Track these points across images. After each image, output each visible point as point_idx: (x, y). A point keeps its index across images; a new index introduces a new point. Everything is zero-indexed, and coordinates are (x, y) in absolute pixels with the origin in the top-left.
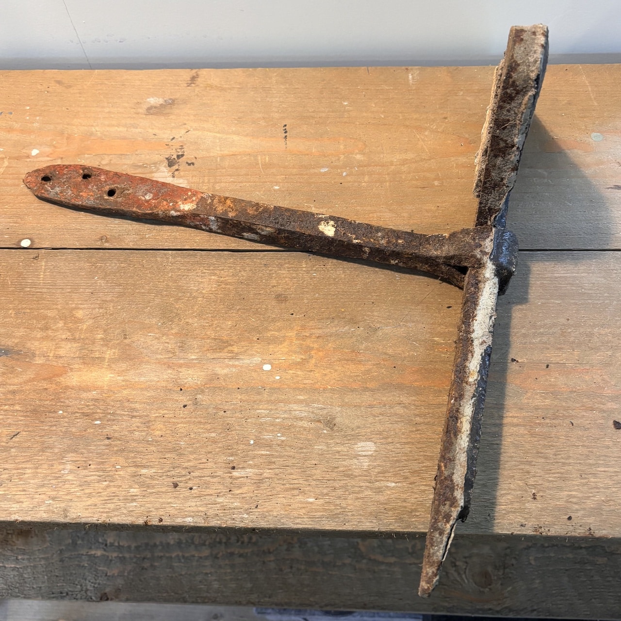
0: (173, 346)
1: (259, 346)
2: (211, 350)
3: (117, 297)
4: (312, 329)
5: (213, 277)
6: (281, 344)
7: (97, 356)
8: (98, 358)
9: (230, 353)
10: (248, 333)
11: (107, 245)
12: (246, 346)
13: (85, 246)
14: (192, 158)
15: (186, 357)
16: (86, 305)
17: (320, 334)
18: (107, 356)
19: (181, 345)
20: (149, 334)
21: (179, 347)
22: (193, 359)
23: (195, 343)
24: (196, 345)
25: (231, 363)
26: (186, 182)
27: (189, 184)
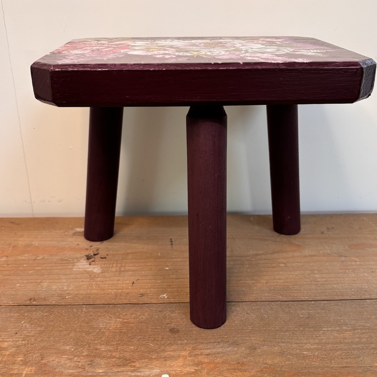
0: (83, 364)
1: (158, 362)
2: (116, 365)
3: (39, 334)
4: (202, 349)
5: (118, 320)
6: (176, 360)
7: (15, 373)
8: (16, 374)
9: (132, 367)
10: (148, 354)
11: (34, 303)
12: (147, 362)
13: (17, 304)
15: (94, 371)
16: (11, 339)
17: (209, 352)
18: (25, 372)
19: (90, 363)
20: (63, 356)
21: (88, 364)
22: (100, 373)
23: (101, 361)
24: (103, 363)
25: (133, 374)
26: (99, 267)
27: (101, 268)
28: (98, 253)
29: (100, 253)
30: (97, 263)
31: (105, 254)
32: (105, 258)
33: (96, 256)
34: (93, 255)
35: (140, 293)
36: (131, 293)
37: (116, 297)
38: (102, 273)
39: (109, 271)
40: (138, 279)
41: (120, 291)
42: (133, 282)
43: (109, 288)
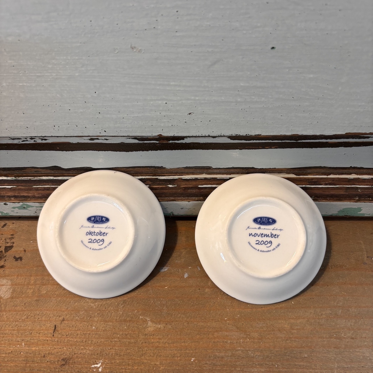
14: (21, 251)
26: (10, 283)
27: (12, 285)
28: (12, 244)
29: (14, 245)
30: (7, 271)
31: (22, 249)
32: (21, 258)
33: (8, 254)
34: (4, 251)
35: (63, 357)
36: (49, 354)
37: (26, 363)
38: (12, 298)
39: (23, 295)
40: (63, 320)
41: (34, 349)
42: (55, 326)
43: (19, 339)
